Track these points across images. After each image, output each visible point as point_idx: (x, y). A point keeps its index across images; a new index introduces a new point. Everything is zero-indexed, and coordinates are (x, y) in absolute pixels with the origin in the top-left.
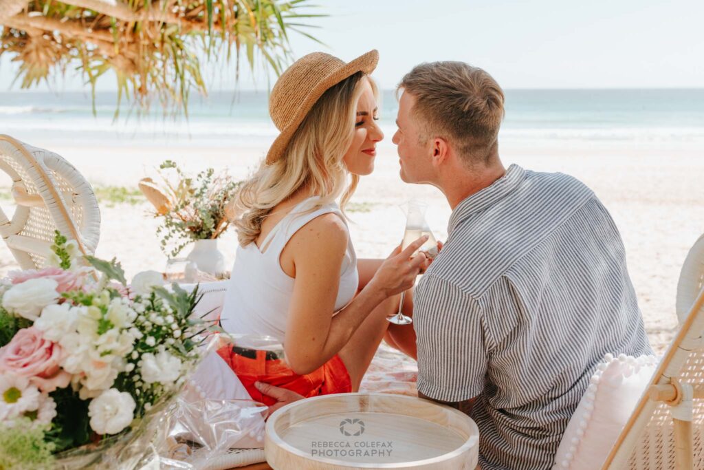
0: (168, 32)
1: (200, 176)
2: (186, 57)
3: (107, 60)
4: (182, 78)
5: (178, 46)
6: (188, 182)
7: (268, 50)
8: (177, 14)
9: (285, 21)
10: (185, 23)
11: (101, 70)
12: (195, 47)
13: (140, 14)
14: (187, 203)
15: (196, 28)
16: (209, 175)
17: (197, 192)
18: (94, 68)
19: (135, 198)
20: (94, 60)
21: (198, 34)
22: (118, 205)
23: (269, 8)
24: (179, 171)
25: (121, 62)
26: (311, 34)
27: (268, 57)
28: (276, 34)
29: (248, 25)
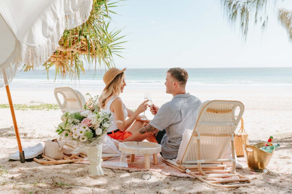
0: (73, 54)
1: (95, 97)
2: (79, 61)
3: (53, 62)
4: (78, 68)
5: (76, 58)
6: (92, 98)
7: (106, 59)
8: (78, 49)
9: (111, 50)
10: (80, 52)
11: (50, 65)
12: (81, 58)
13: (67, 49)
14: (91, 104)
15: (83, 53)
16: (97, 97)
17: (94, 101)
18: (48, 65)
19: (56, 107)
20: (48, 62)
21: (83, 54)
22: (50, 110)
23: (106, 47)
24: (90, 96)
25: (57, 63)
26: (119, 55)
27: (106, 62)
28: (108, 54)
29: (100, 52)
